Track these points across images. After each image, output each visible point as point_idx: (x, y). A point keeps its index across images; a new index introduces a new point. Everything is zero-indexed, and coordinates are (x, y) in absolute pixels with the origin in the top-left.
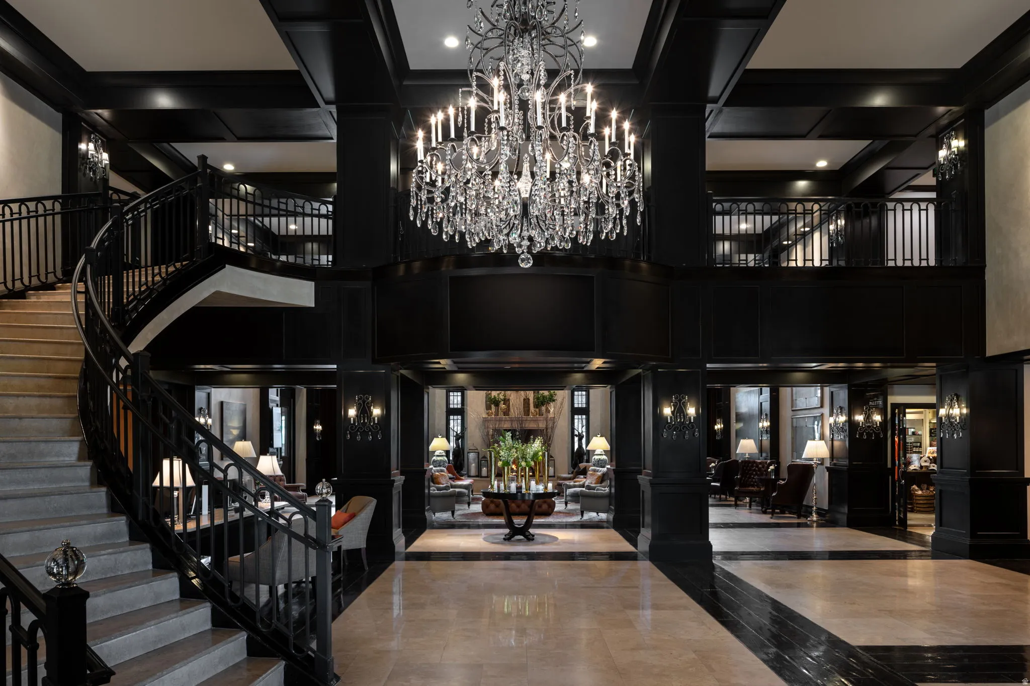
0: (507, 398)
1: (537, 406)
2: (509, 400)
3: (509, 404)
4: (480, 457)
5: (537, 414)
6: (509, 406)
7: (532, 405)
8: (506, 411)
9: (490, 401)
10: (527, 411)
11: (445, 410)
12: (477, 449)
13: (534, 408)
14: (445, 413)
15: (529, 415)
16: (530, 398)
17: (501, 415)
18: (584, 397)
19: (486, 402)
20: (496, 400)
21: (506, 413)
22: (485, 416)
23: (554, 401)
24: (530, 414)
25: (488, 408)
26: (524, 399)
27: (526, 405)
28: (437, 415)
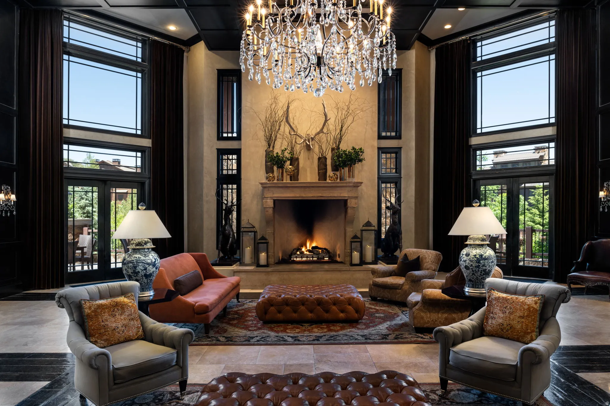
0: (296, 156)
1: (335, 168)
2: (297, 159)
3: (298, 164)
4: (259, 237)
5: (337, 178)
6: (297, 168)
7: (329, 168)
8: (294, 174)
9: (271, 161)
10: (323, 175)
11: (216, 178)
12: (254, 227)
13: (333, 171)
14: (216, 181)
15: (326, 180)
16: (327, 157)
17: (287, 180)
18: (393, 160)
19: (266, 162)
20: (279, 159)
21: (294, 176)
22: (264, 181)
23: (360, 161)
24: (328, 178)
25: (269, 170)
26: (319, 159)
27: (322, 166)
28: (205, 184)
